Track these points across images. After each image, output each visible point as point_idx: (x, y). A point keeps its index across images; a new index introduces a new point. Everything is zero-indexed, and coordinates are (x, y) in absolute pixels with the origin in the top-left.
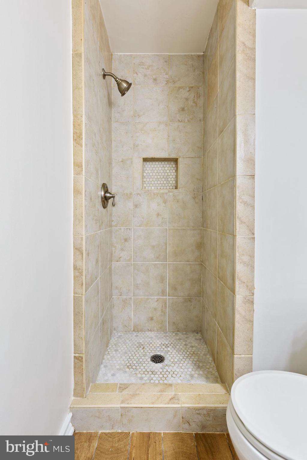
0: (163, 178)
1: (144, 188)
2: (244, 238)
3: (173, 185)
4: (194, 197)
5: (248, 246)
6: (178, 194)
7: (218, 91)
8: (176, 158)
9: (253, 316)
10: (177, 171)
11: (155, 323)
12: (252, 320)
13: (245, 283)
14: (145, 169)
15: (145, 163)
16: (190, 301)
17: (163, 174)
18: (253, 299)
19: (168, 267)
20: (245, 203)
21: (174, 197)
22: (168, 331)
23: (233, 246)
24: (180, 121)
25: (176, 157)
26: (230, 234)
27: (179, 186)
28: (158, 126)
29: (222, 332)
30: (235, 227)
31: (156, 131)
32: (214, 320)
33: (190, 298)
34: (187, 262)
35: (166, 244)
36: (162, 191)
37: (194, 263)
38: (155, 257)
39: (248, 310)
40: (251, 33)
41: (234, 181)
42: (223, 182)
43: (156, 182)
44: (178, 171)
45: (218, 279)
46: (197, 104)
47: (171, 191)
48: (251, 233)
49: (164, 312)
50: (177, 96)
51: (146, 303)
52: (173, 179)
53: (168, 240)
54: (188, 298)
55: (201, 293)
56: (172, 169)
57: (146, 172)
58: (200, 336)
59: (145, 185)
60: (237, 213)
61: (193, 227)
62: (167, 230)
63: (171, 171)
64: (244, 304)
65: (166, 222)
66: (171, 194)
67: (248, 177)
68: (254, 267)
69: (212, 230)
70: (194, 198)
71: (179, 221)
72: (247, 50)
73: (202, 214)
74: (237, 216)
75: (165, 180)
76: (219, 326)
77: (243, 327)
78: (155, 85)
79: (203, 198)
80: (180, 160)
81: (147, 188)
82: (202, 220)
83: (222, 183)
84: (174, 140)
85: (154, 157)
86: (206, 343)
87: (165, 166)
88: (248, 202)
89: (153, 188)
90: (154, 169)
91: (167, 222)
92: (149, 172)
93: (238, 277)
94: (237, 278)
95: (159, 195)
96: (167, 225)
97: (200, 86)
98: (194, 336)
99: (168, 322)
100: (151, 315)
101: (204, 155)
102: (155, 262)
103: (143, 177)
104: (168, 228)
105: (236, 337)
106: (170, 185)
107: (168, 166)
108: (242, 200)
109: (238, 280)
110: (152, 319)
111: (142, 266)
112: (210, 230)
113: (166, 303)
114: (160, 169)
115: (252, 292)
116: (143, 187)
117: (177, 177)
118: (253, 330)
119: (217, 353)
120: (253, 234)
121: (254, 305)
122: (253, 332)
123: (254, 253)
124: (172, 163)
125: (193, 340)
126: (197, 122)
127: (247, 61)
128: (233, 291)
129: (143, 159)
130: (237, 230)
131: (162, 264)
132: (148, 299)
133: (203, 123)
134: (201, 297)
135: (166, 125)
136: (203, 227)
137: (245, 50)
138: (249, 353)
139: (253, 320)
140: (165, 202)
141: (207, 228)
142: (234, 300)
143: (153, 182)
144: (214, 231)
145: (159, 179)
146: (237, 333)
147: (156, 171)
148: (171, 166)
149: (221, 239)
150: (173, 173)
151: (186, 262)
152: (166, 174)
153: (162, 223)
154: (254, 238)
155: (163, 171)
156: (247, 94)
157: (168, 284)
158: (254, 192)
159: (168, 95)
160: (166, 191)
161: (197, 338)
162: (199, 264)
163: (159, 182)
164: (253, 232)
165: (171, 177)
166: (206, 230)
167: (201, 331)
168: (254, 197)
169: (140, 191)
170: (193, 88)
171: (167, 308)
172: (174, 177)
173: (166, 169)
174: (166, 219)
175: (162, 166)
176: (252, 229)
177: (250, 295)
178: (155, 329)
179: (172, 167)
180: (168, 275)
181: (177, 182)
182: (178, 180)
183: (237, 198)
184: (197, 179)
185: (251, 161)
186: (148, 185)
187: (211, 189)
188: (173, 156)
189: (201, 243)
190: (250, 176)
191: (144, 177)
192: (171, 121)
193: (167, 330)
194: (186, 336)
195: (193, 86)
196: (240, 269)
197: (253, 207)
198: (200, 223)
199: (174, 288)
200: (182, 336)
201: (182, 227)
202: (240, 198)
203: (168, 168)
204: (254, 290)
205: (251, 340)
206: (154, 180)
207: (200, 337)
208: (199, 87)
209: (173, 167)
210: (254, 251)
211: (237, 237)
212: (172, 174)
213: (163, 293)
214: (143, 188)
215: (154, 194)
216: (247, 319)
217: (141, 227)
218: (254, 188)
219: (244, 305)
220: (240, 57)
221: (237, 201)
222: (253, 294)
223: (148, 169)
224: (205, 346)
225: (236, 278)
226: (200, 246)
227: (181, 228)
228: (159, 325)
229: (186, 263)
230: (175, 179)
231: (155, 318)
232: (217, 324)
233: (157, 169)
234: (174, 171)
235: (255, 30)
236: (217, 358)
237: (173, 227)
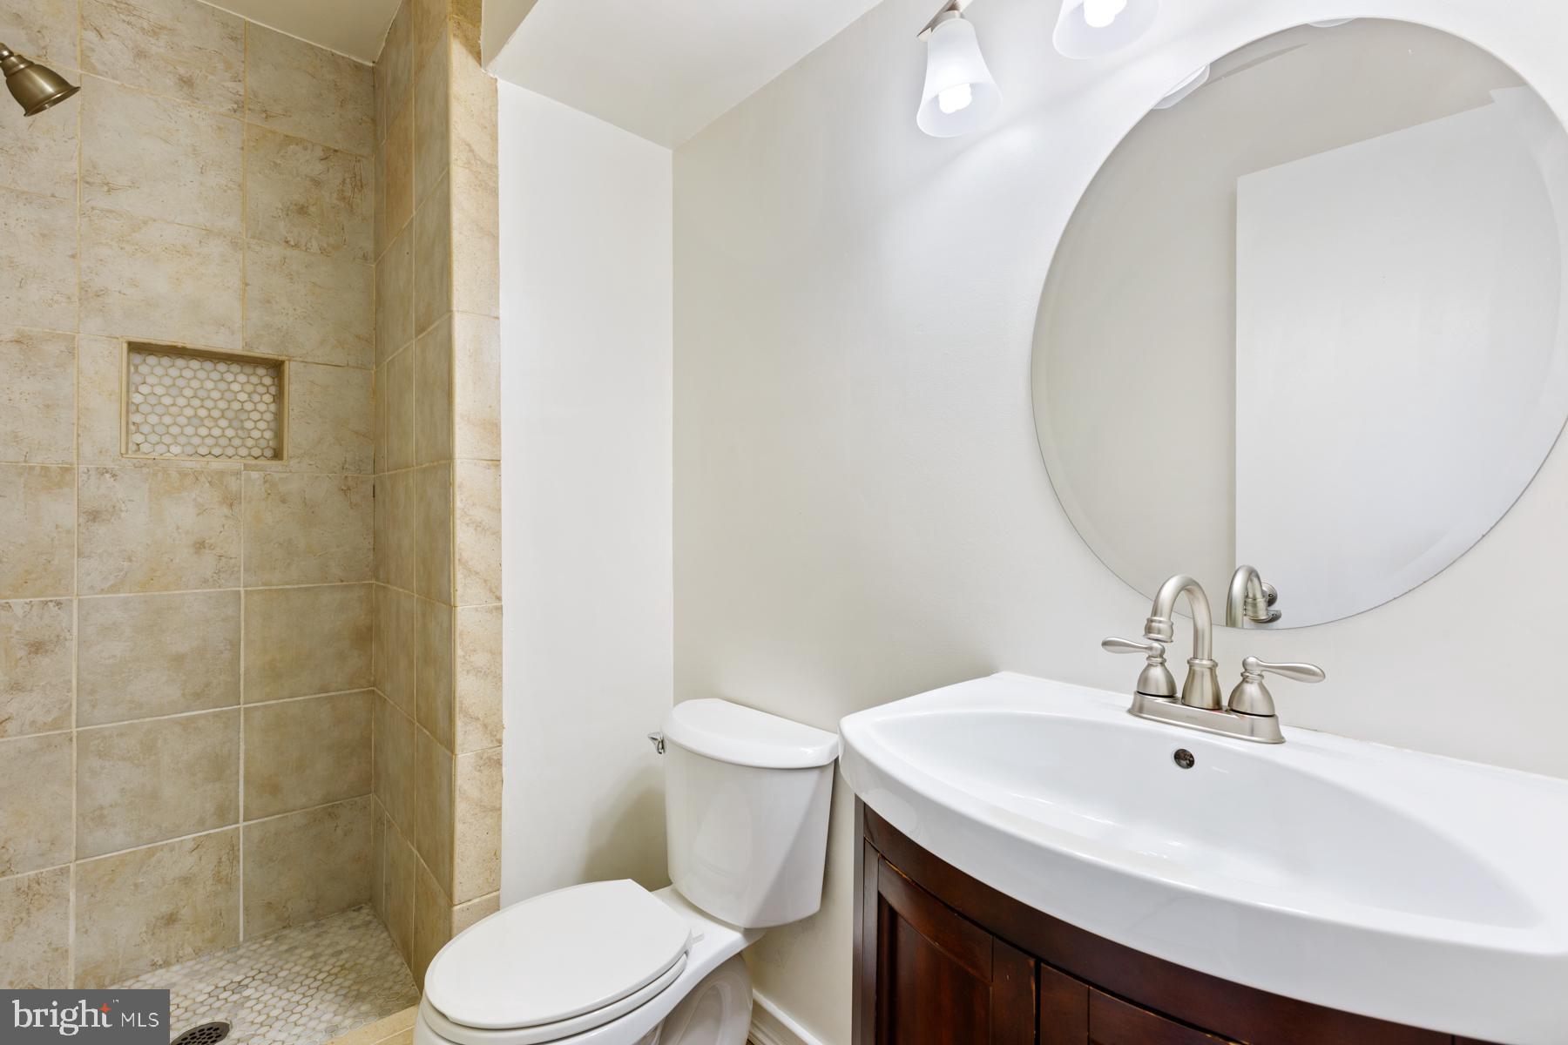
0: (223, 416)
1: (132, 447)
2: (477, 610)
3: (263, 443)
4: (343, 487)
5: (486, 629)
6: (284, 475)
7: (412, 213)
8: (277, 361)
9: (501, 794)
10: (279, 397)
11: (188, 930)
12: (498, 806)
13: (479, 719)
14: (136, 379)
15: (137, 358)
16: (331, 814)
17: (222, 405)
18: (500, 754)
19: (246, 720)
20: (478, 526)
21: (267, 485)
22: (245, 941)
23: (449, 633)
24: (292, 243)
25: (275, 357)
26: (443, 603)
27: (288, 449)
28: (200, 242)
29: (426, 866)
30: (452, 584)
31: (191, 255)
32: (409, 843)
33: (333, 806)
34: (319, 693)
35: (234, 645)
36: (216, 465)
37: (348, 692)
38: (184, 695)
39: (487, 784)
40: (486, 128)
41: (449, 472)
42: (427, 464)
43: (189, 430)
44: (286, 401)
45: (417, 724)
46: (354, 207)
47: (256, 466)
48: (494, 598)
49: (224, 881)
50: (279, 161)
51: (144, 869)
52: (262, 425)
53: (246, 628)
54: (324, 808)
55: (369, 782)
56: (261, 389)
57: (144, 389)
58: (368, 915)
59: (139, 438)
60: (457, 550)
61: (342, 581)
62: (240, 598)
63: (256, 398)
64: (479, 771)
65: (236, 569)
66: (255, 475)
67: (485, 462)
68: (501, 678)
69: (401, 590)
70: (346, 491)
71: (289, 564)
72: (476, 163)
73: (372, 541)
74: (457, 557)
75: (230, 426)
76: (420, 854)
77: (476, 830)
78: (183, 99)
79: (377, 491)
80: (290, 369)
81: (145, 448)
82: (372, 557)
83: (424, 466)
84: (269, 302)
85: (180, 345)
86: (386, 927)
87: (230, 377)
88: (484, 523)
89: (176, 449)
90: (180, 382)
91: (239, 571)
92: (159, 390)
93: (461, 708)
94: (460, 711)
95: (202, 479)
96: (239, 579)
97: (363, 157)
98: (345, 921)
99: (246, 909)
100: (165, 908)
101: (378, 364)
102: (188, 709)
103: (130, 408)
104: (242, 589)
105: (457, 860)
106: (250, 443)
107: (242, 378)
108: (471, 519)
109: (461, 715)
110: (171, 919)
111: (121, 735)
112: (395, 588)
113: (233, 848)
114: (210, 385)
115: (498, 737)
116: (127, 444)
117: (279, 417)
118: (500, 830)
119: (416, 933)
120: (499, 599)
121: (504, 769)
122: (500, 835)
123: (502, 643)
124: (261, 371)
125: (340, 935)
126: (354, 259)
127: (477, 191)
128: (450, 745)
129: (130, 344)
130: (459, 593)
131: (216, 715)
132: (151, 853)
133: (374, 266)
134: (370, 793)
135: (234, 244)
136: (377, 579)
137: (473, 162)
138: (490, 890)
139: (501, 804)
140: (231, 501)
141: (388, 582)
142: (451, 768)
143: (175, 430)
144: (407, 592)
145: (202, 419)
146: (459, 848)
147: (189, 393)
148: (254, 379)
149: (424, 615)
150: (265, 404)
151: (315, 694)
152: (236, 406)
153: (218, 572)
154: (500, 609)
155: (223, 393)
156: (479, 268)
157: (245, 777)
158: (500, 499)
159: (242, 149)
160: (236, 465)
161: (357, 923)
162: (364, 692)
163: (203, 431)
164: (498, 593)
165: (255, 416)
166: (384, 587)
167: (370, 899)
168: (500, 510)
169: (114, 461)
170: (339, 154)
171: (239, 862)
172: (268, 416)
173: (236, 387)
174: (233, 561)
175: (215, 376)
176: (496, 588)
177: (491, 745)
178: (189, 950)
179: (261, 383)
180: (242, 746)
181: (279, 435)
182: (286, 430)
183: (458, 513)
184: (356, 433)
185: (491, 428)
186: (154, 438)
187: (399, 471)
188: (264, 351)
189: (370, 629)
190: (490, 463)
191: (133, 408)
192: (253, 237)
193: (241, 939)
194: (315, 931)
195: (337, 148)
196: (467, 686)
197: (497, 534)
198: (367, 566)
199: (267, 787)
200: (303, 936)
201: (298, 584)
202: (465, 513)
203: (246, 388)
204: (502, 732)
205: (496, 855)
206: (182, 421)
207: (368, 918)
208: (358, 158)
209: (264, 385)
210: (502, 639)
211: (459, 609)
212: (262, 407)
213: (224, 813)
214: (127, 453)
215: (183, 474)
216: (485, 807)
217: (118, 591)
218: (499, 490)
219: (478, 774)
220: (460, 177)
221: (458, 522)
222: (500, 742)
223: (150, 380)
224: (385, 935)
225: (457, 709)
226: (366, 636)
227: (296, 587)
228: (204, 932)
229: (317, 696)
230: (273, 425)
231: (185, 913)
232: (415, 852)
233: (195, 384)
234: (268, 398)
235: (495, 126)
236: (416, 946)
237: (266, 585)
